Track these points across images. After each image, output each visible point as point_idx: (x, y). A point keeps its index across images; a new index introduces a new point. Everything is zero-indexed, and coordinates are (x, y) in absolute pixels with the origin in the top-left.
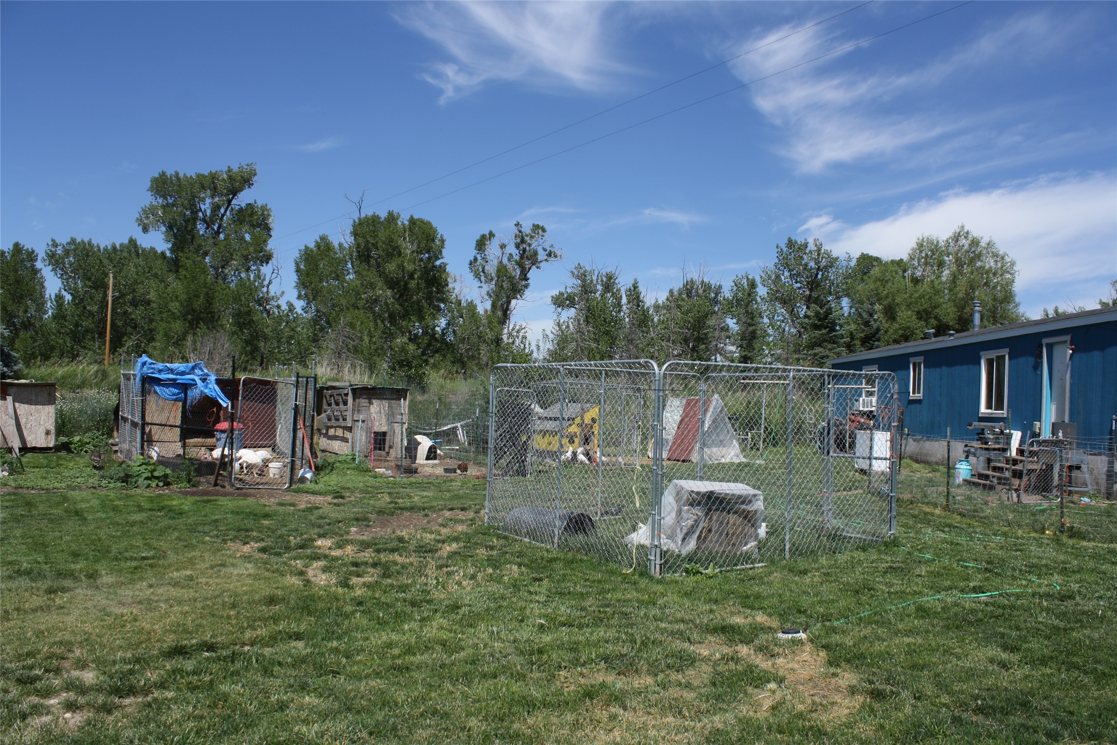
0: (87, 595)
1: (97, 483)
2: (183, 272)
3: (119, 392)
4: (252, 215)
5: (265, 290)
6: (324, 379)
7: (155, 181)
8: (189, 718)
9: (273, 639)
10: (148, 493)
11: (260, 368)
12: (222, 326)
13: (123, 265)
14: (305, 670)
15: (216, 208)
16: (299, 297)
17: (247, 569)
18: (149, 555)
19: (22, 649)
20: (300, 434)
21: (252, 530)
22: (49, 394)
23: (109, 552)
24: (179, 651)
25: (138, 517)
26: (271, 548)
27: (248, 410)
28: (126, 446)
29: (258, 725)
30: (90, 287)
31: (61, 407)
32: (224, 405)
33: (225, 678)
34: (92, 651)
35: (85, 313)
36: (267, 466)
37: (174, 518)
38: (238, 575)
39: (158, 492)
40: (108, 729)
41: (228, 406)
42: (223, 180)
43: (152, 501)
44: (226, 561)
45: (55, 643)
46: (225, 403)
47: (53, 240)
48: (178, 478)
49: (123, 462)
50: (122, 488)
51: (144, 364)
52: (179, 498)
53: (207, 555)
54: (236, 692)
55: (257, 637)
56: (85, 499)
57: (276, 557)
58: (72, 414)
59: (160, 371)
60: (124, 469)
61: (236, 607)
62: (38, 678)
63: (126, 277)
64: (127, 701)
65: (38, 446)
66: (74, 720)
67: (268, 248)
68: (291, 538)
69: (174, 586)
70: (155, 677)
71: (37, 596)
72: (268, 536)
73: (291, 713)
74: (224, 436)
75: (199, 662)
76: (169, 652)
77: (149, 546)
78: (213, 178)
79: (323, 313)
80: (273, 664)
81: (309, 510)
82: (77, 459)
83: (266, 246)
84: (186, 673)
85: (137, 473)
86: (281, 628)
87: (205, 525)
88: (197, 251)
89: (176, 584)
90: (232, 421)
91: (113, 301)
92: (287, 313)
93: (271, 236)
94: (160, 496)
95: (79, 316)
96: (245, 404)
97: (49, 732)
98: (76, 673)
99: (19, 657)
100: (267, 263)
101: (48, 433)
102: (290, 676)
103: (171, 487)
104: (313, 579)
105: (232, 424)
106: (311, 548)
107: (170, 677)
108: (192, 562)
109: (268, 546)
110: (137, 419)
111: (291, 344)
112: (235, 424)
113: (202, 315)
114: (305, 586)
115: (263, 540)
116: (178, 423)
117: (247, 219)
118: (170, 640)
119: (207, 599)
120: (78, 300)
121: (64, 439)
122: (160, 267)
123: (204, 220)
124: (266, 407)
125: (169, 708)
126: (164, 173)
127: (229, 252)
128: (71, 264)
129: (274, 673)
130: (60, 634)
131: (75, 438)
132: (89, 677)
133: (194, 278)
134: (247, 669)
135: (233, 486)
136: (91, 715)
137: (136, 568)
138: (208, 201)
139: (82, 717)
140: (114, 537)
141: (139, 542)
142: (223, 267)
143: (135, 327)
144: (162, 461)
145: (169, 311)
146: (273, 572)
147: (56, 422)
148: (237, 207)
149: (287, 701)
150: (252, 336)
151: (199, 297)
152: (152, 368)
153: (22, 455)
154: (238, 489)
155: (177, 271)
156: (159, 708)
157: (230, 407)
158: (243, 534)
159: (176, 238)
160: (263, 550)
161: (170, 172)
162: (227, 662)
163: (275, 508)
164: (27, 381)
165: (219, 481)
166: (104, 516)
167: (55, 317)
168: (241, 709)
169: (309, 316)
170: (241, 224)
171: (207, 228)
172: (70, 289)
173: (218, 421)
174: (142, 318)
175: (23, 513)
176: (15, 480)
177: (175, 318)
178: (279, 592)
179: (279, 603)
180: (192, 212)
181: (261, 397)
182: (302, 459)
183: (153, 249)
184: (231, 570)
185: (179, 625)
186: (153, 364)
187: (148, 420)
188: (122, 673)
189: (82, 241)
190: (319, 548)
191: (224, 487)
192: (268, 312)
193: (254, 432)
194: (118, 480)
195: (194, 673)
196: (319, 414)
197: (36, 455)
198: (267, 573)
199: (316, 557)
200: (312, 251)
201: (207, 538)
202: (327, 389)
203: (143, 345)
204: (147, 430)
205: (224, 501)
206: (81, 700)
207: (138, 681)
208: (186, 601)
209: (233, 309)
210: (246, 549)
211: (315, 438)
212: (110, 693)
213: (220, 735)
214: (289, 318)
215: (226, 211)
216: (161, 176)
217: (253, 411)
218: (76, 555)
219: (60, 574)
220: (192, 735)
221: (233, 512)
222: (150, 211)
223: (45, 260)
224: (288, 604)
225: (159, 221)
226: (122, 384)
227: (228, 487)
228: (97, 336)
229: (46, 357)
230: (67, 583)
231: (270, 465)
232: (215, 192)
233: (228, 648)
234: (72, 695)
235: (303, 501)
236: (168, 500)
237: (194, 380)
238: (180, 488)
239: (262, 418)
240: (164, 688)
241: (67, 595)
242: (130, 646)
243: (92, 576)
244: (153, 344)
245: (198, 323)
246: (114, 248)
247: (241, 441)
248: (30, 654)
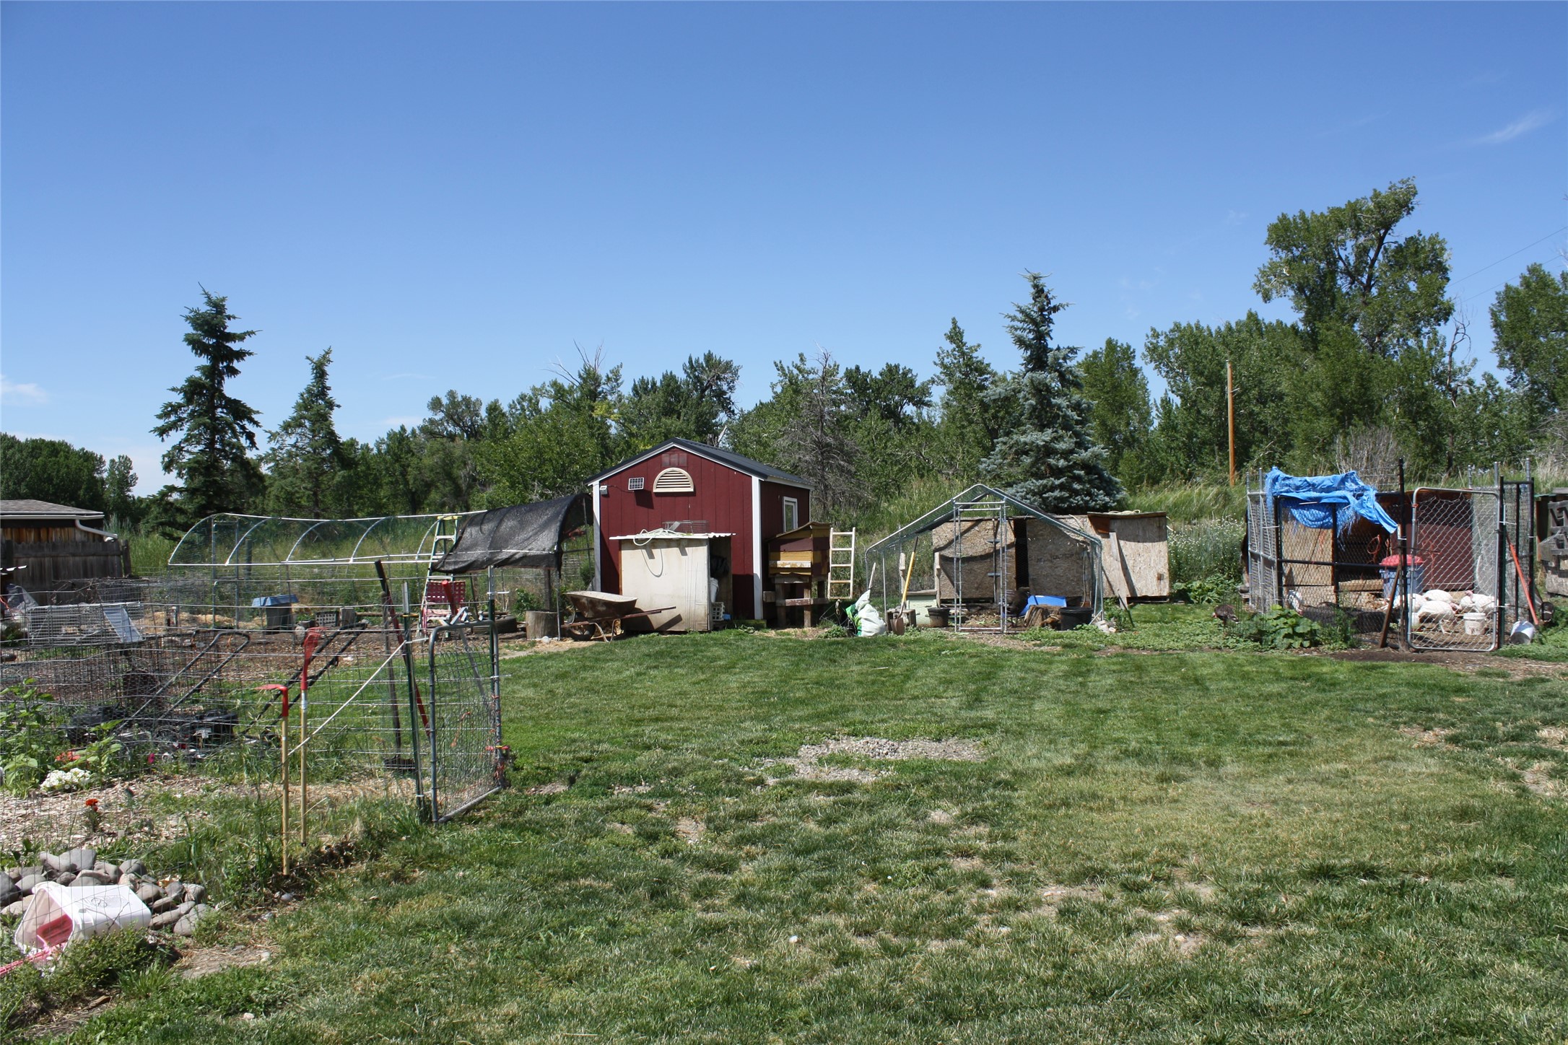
0: (1207, 788)
1: (1221, 642)
2: (1323, 349)
3: (1247, 520)
4: (1416, 253)
5: (1446, 360)
6: (1548, 486)
7: (1273, 229)
8: (1335, 966)
9: (1463, 871)
10: (1289, 656)
11: (1446, 475)
12: (1386, 420)
13: (1242, 349)
14: (1515, 922)
15: (1362, 252)
16: (1502, 364)
17: (1427, 766)
18: (1289, 739)
19: (1127, 847)
20: (1511, 569)
21: (1438, 711)
22: (1159, 527)
23: (1236, 733)
24: (1324, 873)
25: (1275, 688)
26: (1466, 738)
27: (1428, 537)
28: (1259, 592)
29: (1435, 992)
30: (1204, 384)
31: (1175, 543)
32: (1391, 530)
33: (1388, 917)
34: (1211, 860)
35: (1200, 419)
36: (1461, 617)
37: (1324, 690)
38: (1413, 773)
39: (1302, 654)
40: (1228, 964)
41: (1396, 532)
42: (1369, 210)
43: (1294, 667)
44: (1396, 752)
45: (1166, 845)
46: (1391, 527)
47: (1153, 330)
48: (1330, 635)
49: (1255, 614)
50: (1254, 649)
51: (1275, 480)
52: (1332, 663)
53: (1369, 743)
54: (1405, 940)
55: (1440, 865)
56: (1207, 663)
57: (1474, 751)
58: (1189, 552)
59: (1298, 488)
60: (1257, 623)
61: (1408, 819)
62: (1145, 886)
63: (1248, 365)
64: (1253, 931)
65: (1149, 595)
66: (1186, 945)
67: (1446, 297)
68: (1499, 724)
69: (1321, 784)
70: (1290, 903)
71: (1147, 784)
72: (1462, 720)
73: (1489, 983)
74: (1393, 575)
75: (1353, 892)
76: (1311, 873)
77: (1288, 727)
78: (1354, 211)
79: (1543, 384)
80: (1463, 907)
81: (1529, 683)
82: (1197, 611)
83: (1442, 296)
84: (1334, 904)
85: (1274, 629)
86: (1477, 855)
87: (1367, 701)
88: (1341, 317)
89: (1324, 781)
90: (1404, 553)
91: (1234, 400)
92: (1485, 390)
93: (1448, 279)
94: (1305, 660)
95: (1193, 424)
96: (1421, 528)
97: (1157, 954)
98: (1191, 886)
99: (1125, 858)
100: (1446, 320)
101: (1160, 578)
102: (1490, 928)
103: (1321, 648)
104: (1533, 788)
105: (1405, 558)
106: (1531, 740)
107: (1311, 907)
108: (1347, 751)
109: (1460, 734)
110: (1272, 556)
111: (1494, 437)
112: (1408, 557)
113: (1356, 407)
114: (1518, 796)
115: (1453, 725)
116: (1329, 559)
117: (1410, 261)
118: (1313, 857)
119: (1367, 804)
120: (1190, 403)
121: (1180, 585)
122: (1292, 347)
123: (1347, 272)
124: (1454, 530)
125: (1308, 948)
126: (1284, 216)
127: (1387, 312)
128: (1177, 358)
129: (1463, 920)
130: (1172, 835)
131: (1194, 584)
132: (1206, 893)
133: (1339, 356)
134: (1422, 909)
135: (1409, 646)
136: (1207, 941)
137: (1270, 756)
138: (1350, 244)
139: (1197, 943)
140: (1242, 713)
141: (1274, 721)
142: (1380, 335)
143: (1265, 432)
144: (1309, 614)
145: (1309, 405)
146: (1468, 773)
147: (1170, 563)
148: (1393, 246)
149: (1483, 964)
150: (1431, 428)
151: (1350, 381)
152: (1287, 485)
153: (1131, 607)
154: (1417, 651)
155: (1316, 349)
156: (1295, 947)
157: (1399, 533)
158: (1424, 715)
159: (1309, 303)
160: (1454, 740)
161: (1292, 213)
162: (1393, 896)
163: (1473, 679)
164: (1132, 513)
165: (1388, 640)
166: (1230, 685)
167: (1163, 428)
168: (1410, 966)
169: (1520, 391)
170: (1401, 269)
171: (1352, 283)
172: (1179, 390)
173: (1384, 553)
174: (1274, 418)
175: (1132, 679)
176: (1123, 638)
177: (1318, 415)
178: (1476, 803)
179: (1476, 819)
180: (1328, 264)
181: (1446, 516)
182: (1517, 607)
183: (1280, 323)
184: (1403, 765)
185: (1325, 837)
186: (1288, 478)
187: (1286, 555)
188: (1247, 893)
189: (1189, 325)
190: (1545, 741)
191: (1396, 648)
192: (1454, 392)
193: (1438, 568)
194: (1249, 637)
195: (1345, 905)
196: (1542, 538)
197: (1147, 606)
198: (1458, 774)
199: (1539, 755)
200: (1517, 291)
201: (1371, 720)
202: (1555, 499)
203: (1277, 455)
204: (1286, 570)
205: (1396, 668)
206: (1196, 921)
207: (1268, 907)
208: (1336, 805)
209: (1400, 393)
210: (1428, 737)
211: (1539, 575)
212: (1232, 918)
213: (1378, 998)
214: (1490, 398)
215: (1376, 255)
216: (1280, 221)
217: (1434, 537)
218: (1194, 735)
219: (1174, 758)
220: (1339, 990)
221: (1408, 684)
222: (1270, 272)
223: (1145, 356)
224: (1490, 822)
225: (1284, 283)
226: (1249, 509)
227: (1402, 648)
228: (1216, 448)
229: (1154, 481)
230: (1183, 770)
231: (1466, 616)
232: (1359, 229)
233: (1395, 876)
234: (1184, 913)
235: (1519, 670)
236: (1316, 666)
237: (1345, 498)
238: (1333, 649)
239: (1448, 547)
240: (1303, 920)
241: (1182, 785)
242: (1260, 859)
243: (1214, 763)
244: (1291, 453)
245: (1350, 418)
246: (1229, 328)
247: (1419, 581)
248: (1137, 856)
